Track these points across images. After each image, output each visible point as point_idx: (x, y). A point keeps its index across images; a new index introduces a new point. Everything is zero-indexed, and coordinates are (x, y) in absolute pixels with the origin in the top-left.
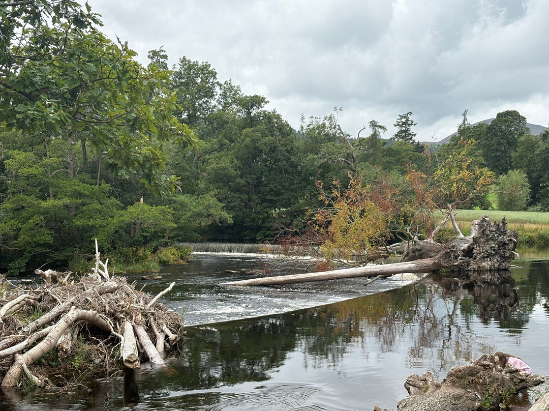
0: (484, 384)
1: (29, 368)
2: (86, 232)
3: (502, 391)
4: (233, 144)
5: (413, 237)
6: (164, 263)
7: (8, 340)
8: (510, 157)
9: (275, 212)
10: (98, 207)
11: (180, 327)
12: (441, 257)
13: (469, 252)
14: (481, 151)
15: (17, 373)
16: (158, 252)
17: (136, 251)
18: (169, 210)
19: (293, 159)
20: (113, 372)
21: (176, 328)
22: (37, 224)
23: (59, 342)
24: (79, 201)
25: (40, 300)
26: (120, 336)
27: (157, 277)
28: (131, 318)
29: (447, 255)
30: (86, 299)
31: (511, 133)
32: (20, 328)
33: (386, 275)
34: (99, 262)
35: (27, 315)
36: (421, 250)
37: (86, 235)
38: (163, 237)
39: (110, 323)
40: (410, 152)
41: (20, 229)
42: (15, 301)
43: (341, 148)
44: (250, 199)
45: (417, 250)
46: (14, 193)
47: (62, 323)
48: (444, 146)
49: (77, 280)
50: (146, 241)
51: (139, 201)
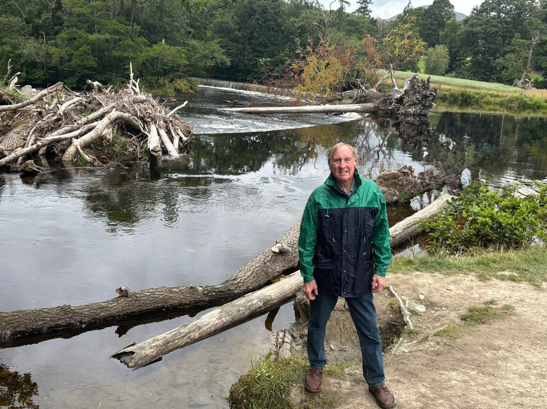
0: (402, 185)
1: (82, 148)
2: (121, 62)
3: (414, 191)
4: (235, 4)
5: (361, 86)
6: (178, 91)
7: (67, 128)
8: (439, 35)
9: (262, 61)
10: (131, 43)
11: (190, 132)
12: (380, 103)
13: (400, 101)
14: (418, 28)
15: (73, 152)
16: (174, 82)
17: (158, 80)
18: (183, 50)
19: (279, 20)
20: (142, 158)
21: (188, 133)
22: (85, 52)
23: (104, 133)
24: (117, 37)
25: (90, 103)
26: (148, 134)
27: (173, 100)
28: (155, 123)
29: (385, 101)
30: (124, 105)
31: (442, 17)
32: (75, 121)
33: (339, 113)
34: (132, 80)
35: (80, 112)
36: (366, 97)
37: (121, 64)
38: (178, 71)
39: (141, 124)
40: (366, 24)
41: (73, 55)
42: (71, 102)
43: (316, 15)
44: (244, 49)
45: (363, 96)
46: (68, 27)
47: (106, 120)
48: (391, 22)
49: (116, 92)
50: (165, 73)
51: (162, 41)
